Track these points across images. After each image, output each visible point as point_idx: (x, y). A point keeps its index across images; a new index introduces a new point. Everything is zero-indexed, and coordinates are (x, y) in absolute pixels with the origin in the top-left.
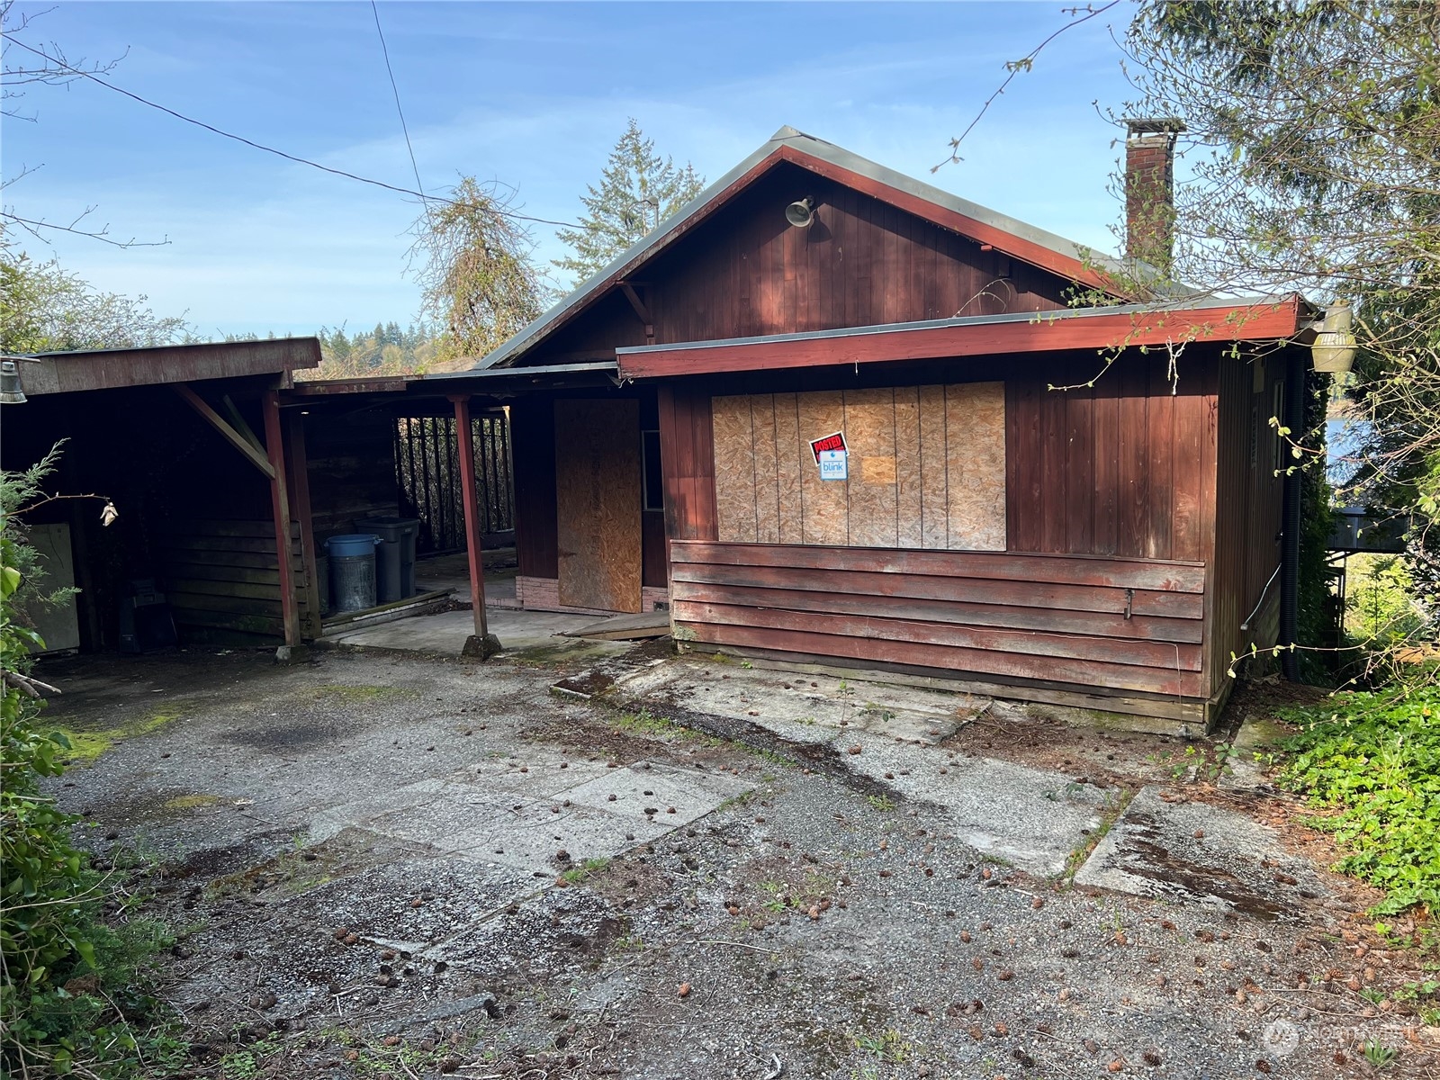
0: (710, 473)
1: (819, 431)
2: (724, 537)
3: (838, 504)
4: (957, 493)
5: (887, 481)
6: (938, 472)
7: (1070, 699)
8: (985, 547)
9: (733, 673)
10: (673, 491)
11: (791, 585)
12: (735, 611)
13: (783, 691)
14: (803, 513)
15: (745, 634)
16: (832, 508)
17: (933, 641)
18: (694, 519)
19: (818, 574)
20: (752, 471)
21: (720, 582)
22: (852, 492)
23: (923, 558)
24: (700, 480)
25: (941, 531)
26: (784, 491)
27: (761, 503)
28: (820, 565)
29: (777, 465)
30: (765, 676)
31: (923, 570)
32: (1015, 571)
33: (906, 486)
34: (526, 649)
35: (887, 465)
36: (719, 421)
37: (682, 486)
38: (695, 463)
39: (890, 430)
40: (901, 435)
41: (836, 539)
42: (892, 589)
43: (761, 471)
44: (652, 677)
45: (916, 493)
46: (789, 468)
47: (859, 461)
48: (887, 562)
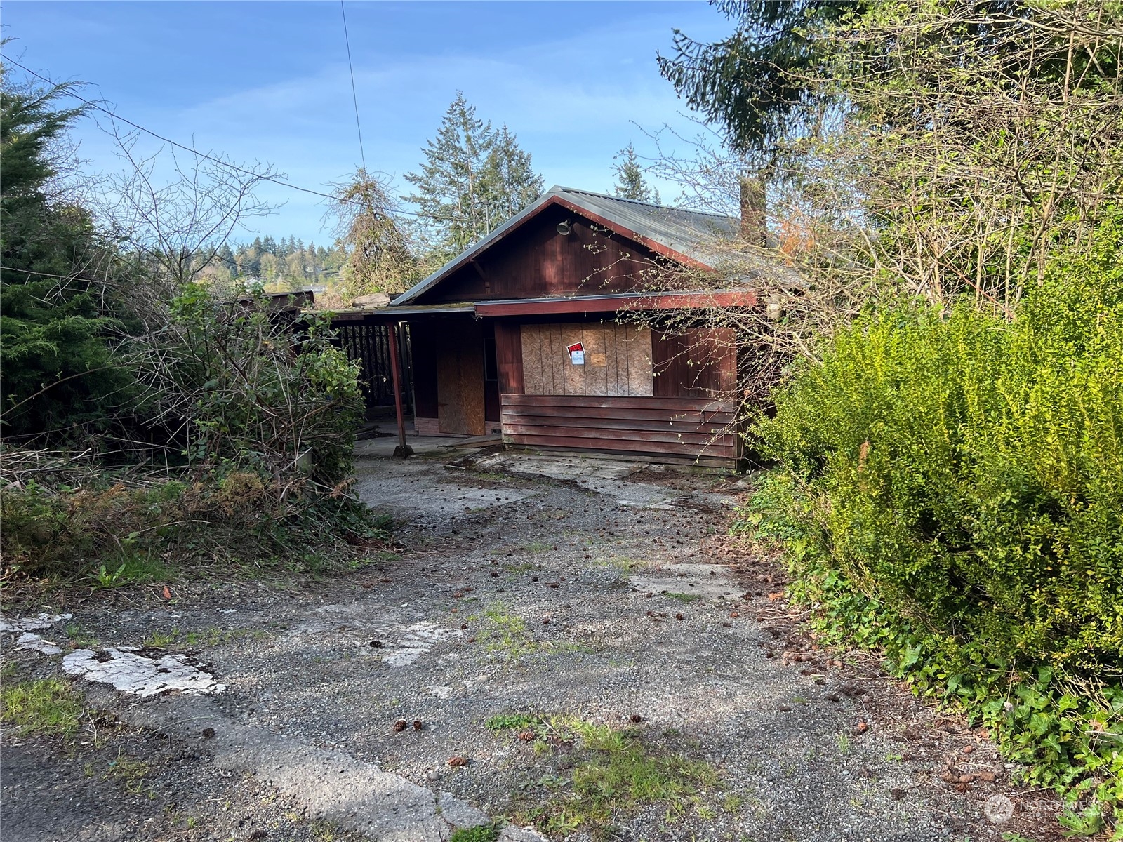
0: (520, 362)
1: (572, 342)
2: (527, 393)
3: (580, 376)
4: (632, 370)
5: (602, 365)
6: (624, 361)
7: (681, 461)
8: (645, 395)
9: (532, 457)
10: (502, 370)
11: (559, 415)
12: (533, 428)
13: (556, 463)
14: (564, 380)
15: (537, 439)
16: (578, 377)
17: (624, 438)
18: (513, 384)
19: (571, 409)
20: (540, 360)
21: (526, 414)
22: (587, 370)
23: (618, 400)
24: (515, 365)
25: (626, 387)
26: (555, 370)
27: (545, 376)
28: (572, 405)
29: (552, 358)
30: (548, 458)
31: (618, 406)
32: (657, 405)
33: (610, 367)
34: (426, 453)
35: (602, 357)
36: (524, 337)
37: (507, 368)
38: (513, 358)
39: (603, 341)
40: (608, 344)
41: (580, 392)
42: (606, 415)
43: (544, 360)
44: (494, 460)
45: (615, 370)
46: (558, 359)
47: (590, 356)
48: (603, 403)
